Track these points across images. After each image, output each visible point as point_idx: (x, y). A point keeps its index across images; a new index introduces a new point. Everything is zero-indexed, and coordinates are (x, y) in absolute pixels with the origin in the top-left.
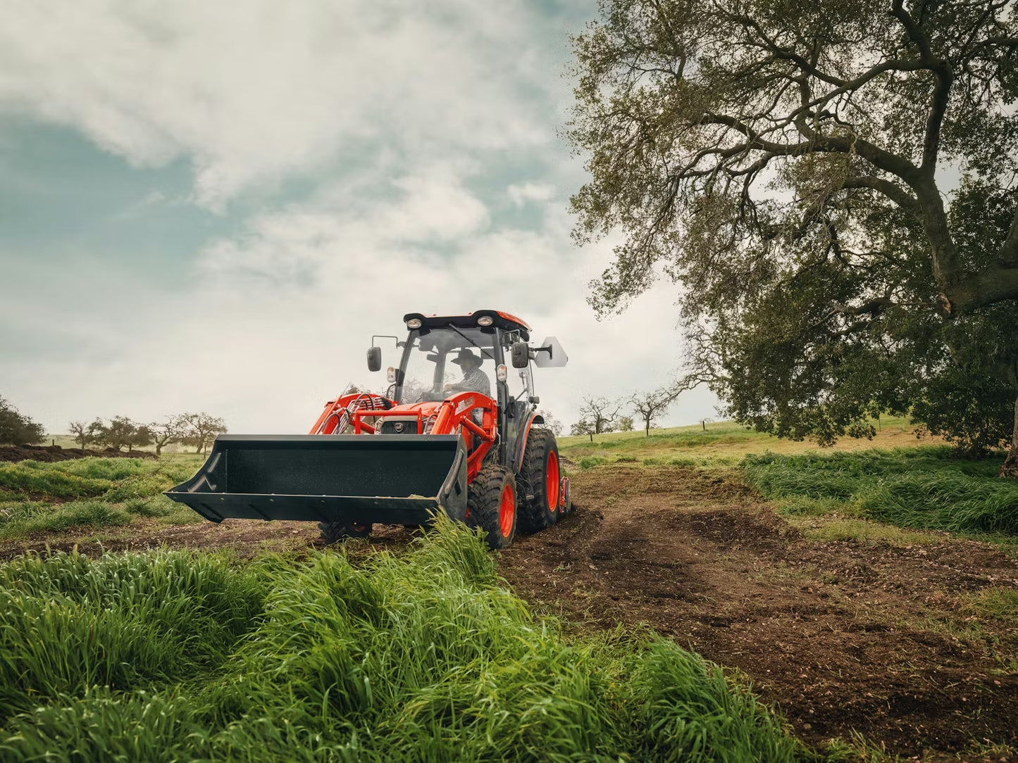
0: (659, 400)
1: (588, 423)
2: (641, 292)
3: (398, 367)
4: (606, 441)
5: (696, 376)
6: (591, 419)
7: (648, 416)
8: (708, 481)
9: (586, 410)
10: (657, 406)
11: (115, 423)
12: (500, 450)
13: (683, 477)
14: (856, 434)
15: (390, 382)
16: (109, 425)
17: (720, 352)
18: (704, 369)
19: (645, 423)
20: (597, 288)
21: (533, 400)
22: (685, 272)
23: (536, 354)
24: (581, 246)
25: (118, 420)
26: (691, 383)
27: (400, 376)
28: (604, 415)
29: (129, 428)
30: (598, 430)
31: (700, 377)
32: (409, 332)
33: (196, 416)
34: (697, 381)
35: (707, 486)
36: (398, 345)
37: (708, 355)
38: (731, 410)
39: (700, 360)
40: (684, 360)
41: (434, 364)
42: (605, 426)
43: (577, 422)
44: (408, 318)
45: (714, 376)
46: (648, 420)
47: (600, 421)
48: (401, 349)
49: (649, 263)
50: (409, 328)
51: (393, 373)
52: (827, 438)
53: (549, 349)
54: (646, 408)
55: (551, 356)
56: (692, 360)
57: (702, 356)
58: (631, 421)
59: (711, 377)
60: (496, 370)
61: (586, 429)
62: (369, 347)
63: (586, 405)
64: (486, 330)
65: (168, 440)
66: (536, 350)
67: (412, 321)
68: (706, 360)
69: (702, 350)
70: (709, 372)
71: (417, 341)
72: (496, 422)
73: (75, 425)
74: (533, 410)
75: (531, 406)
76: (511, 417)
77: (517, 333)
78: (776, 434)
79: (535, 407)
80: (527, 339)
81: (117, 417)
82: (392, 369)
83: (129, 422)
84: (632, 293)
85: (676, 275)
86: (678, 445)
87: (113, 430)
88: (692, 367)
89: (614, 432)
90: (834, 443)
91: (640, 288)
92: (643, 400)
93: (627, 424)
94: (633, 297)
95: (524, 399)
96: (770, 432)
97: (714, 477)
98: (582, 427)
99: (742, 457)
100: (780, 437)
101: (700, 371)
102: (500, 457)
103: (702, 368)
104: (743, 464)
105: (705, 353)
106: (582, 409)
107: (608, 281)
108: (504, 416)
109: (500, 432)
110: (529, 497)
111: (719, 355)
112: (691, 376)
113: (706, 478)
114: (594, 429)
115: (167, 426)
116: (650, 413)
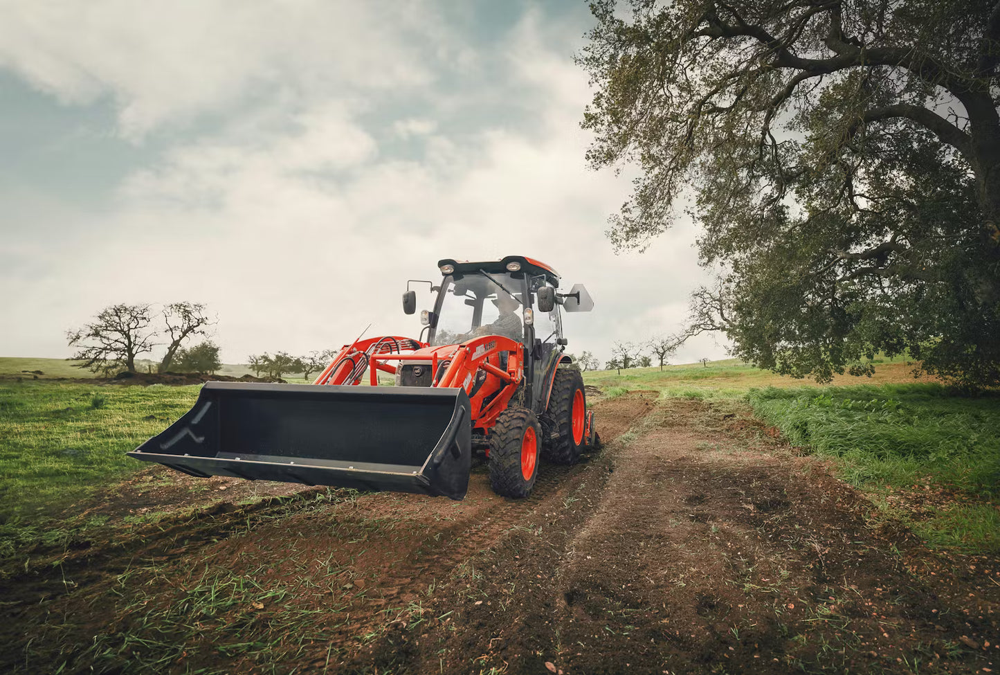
0: (670, 344)
1: (618, 360)
2: (663, 231)
3: (432, 310)
4: (630, 374)
5: (699, 325)
6: (620, 358)
7: (662, 357)
8: (718, 414)
9: (617, 351)
10: (669, 349)
11: (277, 357)
12: (526, 391)
13: (696, 410)
14: (856, 372)
15: (424, 324)
16: (273, 358)
17: (719, 307)
18: (706, 320)
19: (660, 361)
20: (616, 223)
21: (562, 342)
22: (705, 213)
23: (564, 299)
24: (597, 169)
25: (280, 354)
26: (696, 331)
27: (433, 319)
28: (629, 355)
29: (288, 360)
30: (626, 366)
31: (702, 326)
32: (443, 277)
33: (335, 352)
34: (700, 330)
35: (720, 420)
36: (432, 289)
37: (709, 309)
38: (738, 350)
39: (702, 314)
40: (691, 313)
41: (471, 309)
42: (631, 363)
43: (610, 360)
44: (442, 264)
45: (713, 326)
46: (661, 359)
47: (627, 360)
48: (436, 293)
49: (669, 202)
50: (443, 274)
51: (427, 316)
52: (826, 375)
53: (577, 295)
54: (661, 350)
55: (578, 302)
56: (696, 314)
57: (705, 311)
58: (650, 360)
59: (711, 326)
60: (523, 313)
61: (617, 365)
62: (405, 291)
63: (616, 348)
64: (515, 275)
65: (313, 369)
66: (565, 296)
67: (447, 266)
68: (707, 313)
69: (705, 305)
70: (709, 322)
71: (452, 286)
72: (521, 365)
73: (252, 358)
74: (561, 351)
75: (559, 347)
76: (538, 359)
77: (543, 278)
78: (778, 371)
79: (564, 348)
80: (556, 285)
81: (279, 352)
82: (426, 312)
83: (287, 356)
84: (653, 230)
85: (696, 215)
86: (686, 378)
87: (277, 362)
88: (696, 318)
89: (637, 367)
90: (831, 380)
91: (661, 227)
92: (659, 344)
93: (646, 362)
94: (655, 236)
95: (553, 340)
96: (773, 369)
97: (724, 411)
98: (614, 364)
99: (746, 391)
100: (782, 374)
101: (702, 322)
102: (527, 399)
103: (704, 319)
104: (748, 398)
105: (707, 308)
106: (614, 351)
107: (627, 215)
108: (530, 358)
109: (526, 373)
110: (554, 435)
111: (718, 309)
112: (695, 326)
113: (716, 411)
114: (622, 365)
115: (312, 359)
116: (663, 354)
